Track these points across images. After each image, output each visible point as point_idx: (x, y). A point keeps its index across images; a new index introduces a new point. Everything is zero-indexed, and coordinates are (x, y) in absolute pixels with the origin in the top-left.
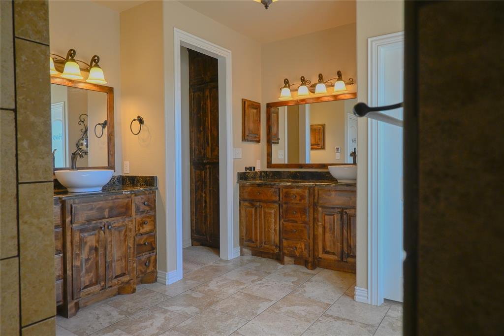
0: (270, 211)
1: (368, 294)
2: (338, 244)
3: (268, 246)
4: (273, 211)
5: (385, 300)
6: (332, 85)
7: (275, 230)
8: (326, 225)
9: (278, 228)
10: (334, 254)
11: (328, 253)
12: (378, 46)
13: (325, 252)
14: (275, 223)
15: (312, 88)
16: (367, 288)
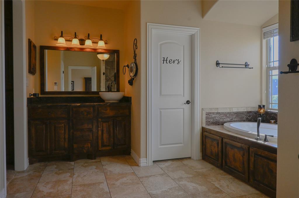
0: (60, 126)
1: (147, 161)
2: (112, 139)
3: (57, 151)
4: (63, 125)
5: (154, 161)
6: (97, 43)
7: (64, 138)
8: (104, 129)
9: (67, 137)
10: (108, 146)
11: (105, 146)
12: (151, 28)
13: (103, 146)
14: (65, 133)
15: (82, 42)
16: (147, 158)
